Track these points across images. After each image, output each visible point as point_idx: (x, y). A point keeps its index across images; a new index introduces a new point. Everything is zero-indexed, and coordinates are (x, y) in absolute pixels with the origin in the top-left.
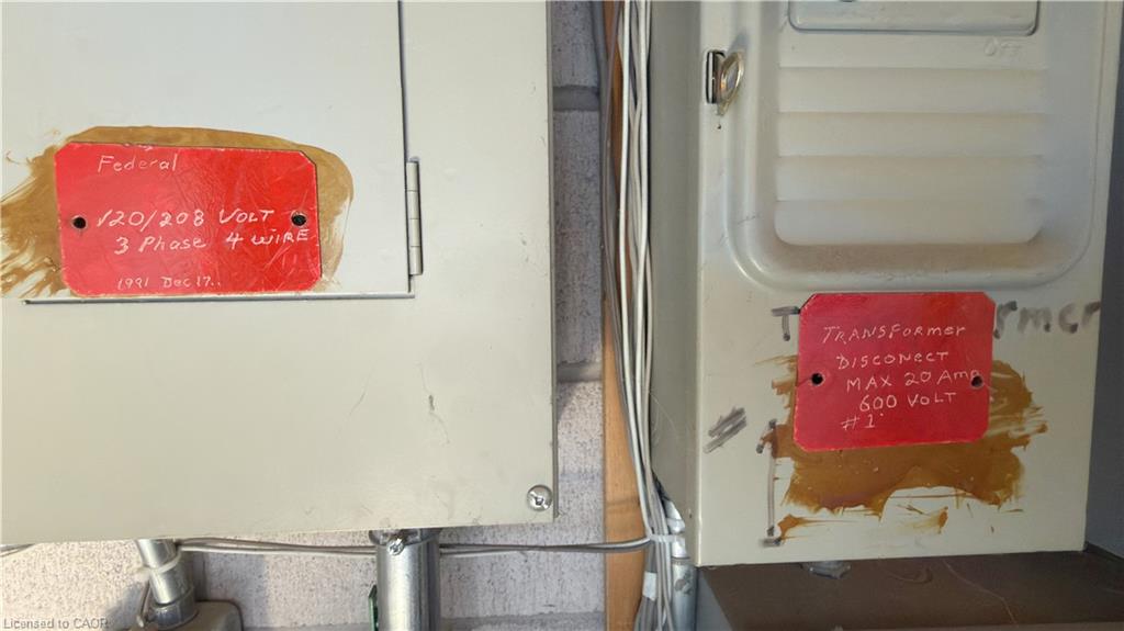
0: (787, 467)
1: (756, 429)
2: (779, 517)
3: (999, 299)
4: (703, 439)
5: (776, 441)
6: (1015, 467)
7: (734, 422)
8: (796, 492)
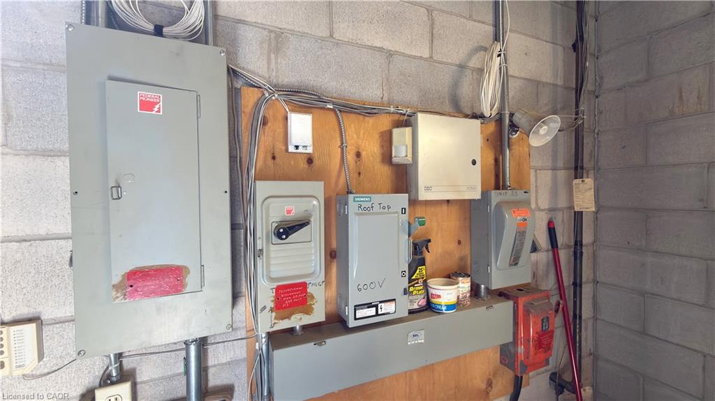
0: (274, 314)
1: (268, 309)
2: (273, 322)
3: (308, 282)
4: (259, 311)
5: (272, 310)
6: (313, 309)
7: (264, 308)
8: (276, 318)
